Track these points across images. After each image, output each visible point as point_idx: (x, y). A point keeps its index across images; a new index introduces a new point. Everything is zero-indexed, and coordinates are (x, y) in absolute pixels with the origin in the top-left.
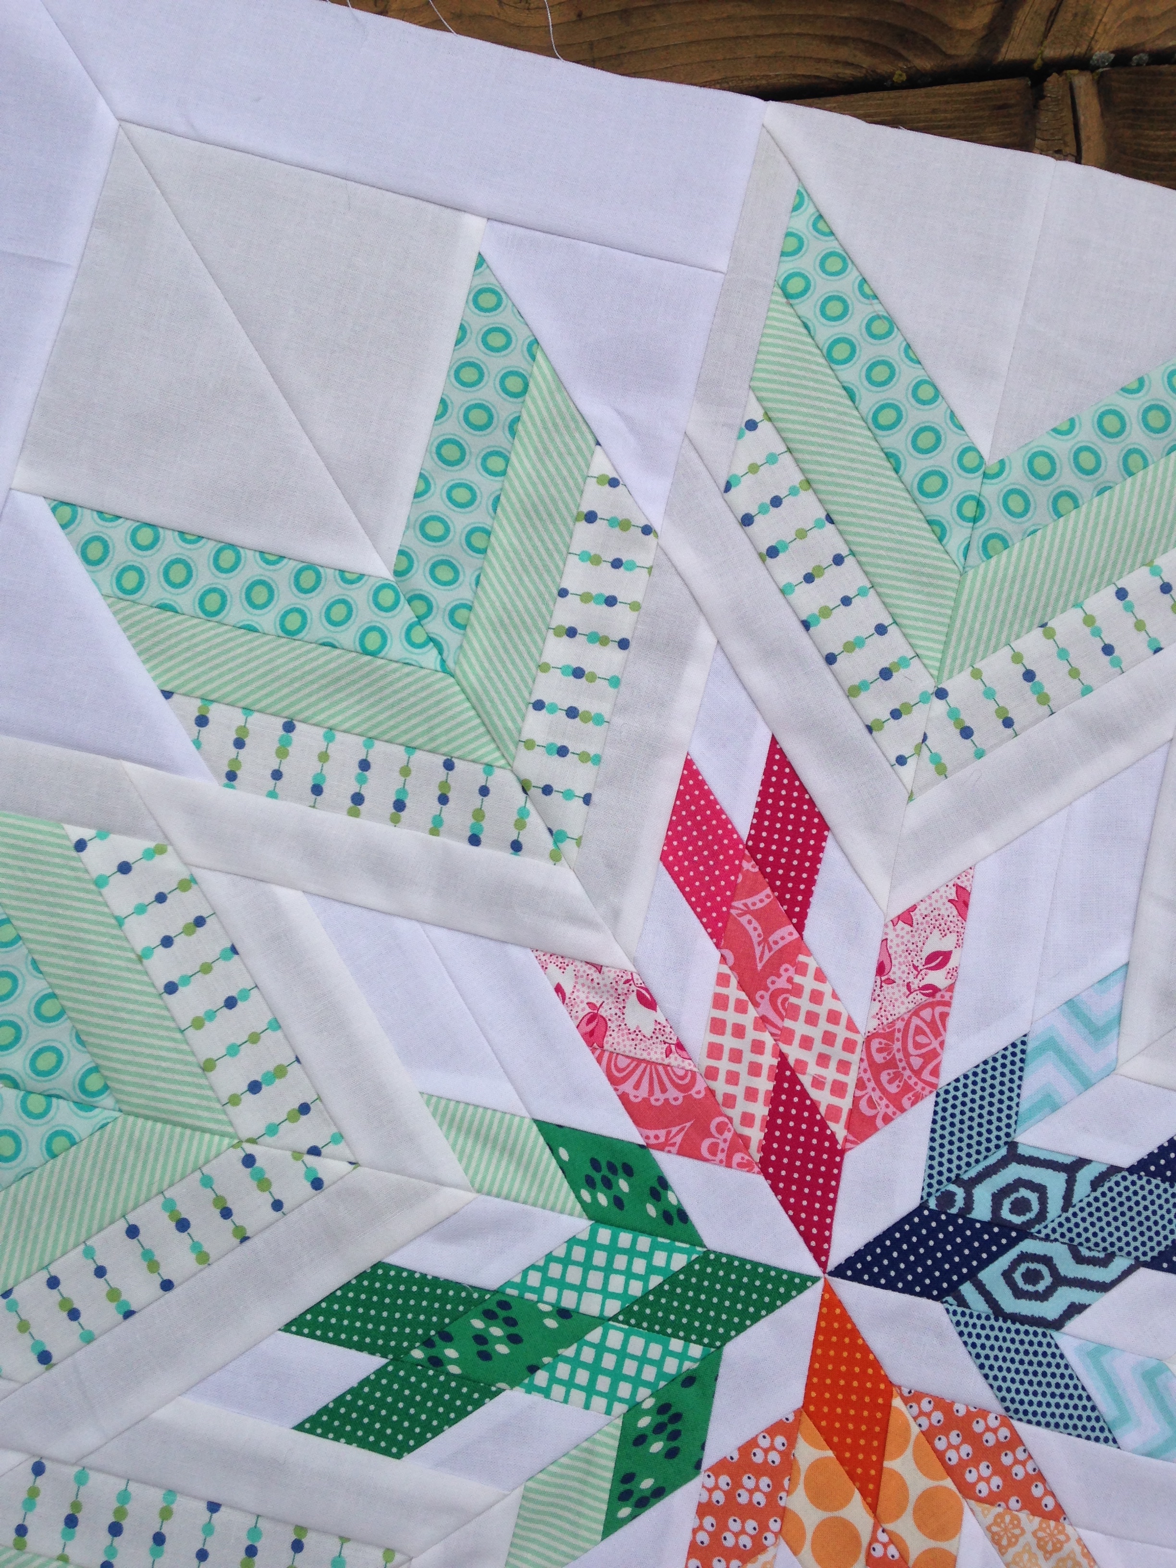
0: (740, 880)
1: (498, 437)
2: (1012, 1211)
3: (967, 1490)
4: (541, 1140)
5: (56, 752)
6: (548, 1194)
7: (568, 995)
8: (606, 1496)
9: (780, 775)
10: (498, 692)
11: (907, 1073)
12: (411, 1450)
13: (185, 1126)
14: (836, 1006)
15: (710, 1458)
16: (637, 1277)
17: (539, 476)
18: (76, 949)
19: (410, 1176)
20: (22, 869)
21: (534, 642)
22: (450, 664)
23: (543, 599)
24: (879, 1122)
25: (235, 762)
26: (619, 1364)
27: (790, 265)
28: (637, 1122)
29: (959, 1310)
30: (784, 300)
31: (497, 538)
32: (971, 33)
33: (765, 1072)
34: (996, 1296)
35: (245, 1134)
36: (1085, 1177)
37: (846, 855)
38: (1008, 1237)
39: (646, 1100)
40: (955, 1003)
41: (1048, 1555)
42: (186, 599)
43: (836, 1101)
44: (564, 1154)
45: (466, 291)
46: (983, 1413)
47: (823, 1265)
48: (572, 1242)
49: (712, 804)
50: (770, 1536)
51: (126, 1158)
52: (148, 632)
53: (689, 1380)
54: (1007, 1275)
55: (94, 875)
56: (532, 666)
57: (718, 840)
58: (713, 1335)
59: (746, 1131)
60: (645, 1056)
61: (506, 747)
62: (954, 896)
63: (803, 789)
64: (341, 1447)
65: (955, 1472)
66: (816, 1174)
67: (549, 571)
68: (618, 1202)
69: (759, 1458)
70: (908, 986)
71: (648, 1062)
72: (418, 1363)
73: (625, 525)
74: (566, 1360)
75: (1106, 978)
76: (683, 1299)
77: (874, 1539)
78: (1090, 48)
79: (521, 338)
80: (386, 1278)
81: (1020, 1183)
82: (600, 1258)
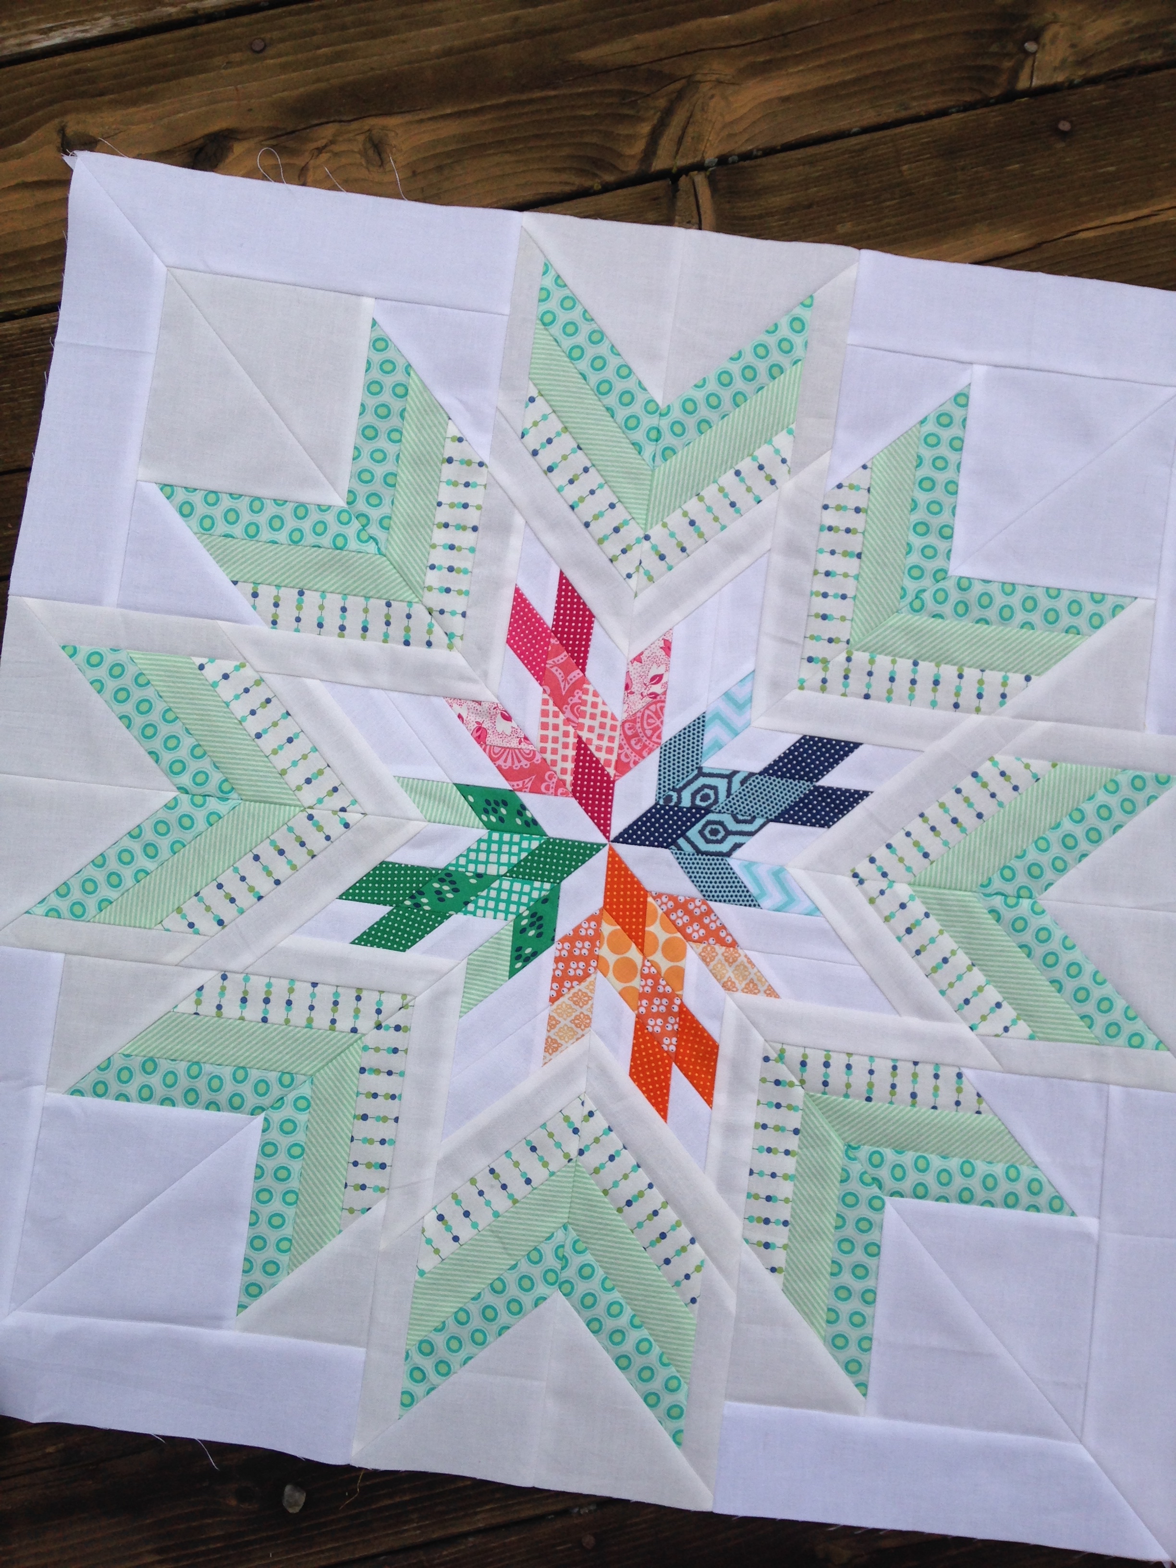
0: (550, 648)
1: (395, 421)
2: (701, 800)
3: (688, 938)
4: (459, 793)
5: (183, 619)
6: (465, 819)
7: (465, 718)
8: (509, 959)
9: (566, 591)
10: (410, 562)
11: (645, 738)
12: (410, 947)
13: (276, 803)
14: (604, 708)
15: (559, 935)
16: (515, 854)
17: (420, 441)
18: (207, 720)
19: (394, 817)
20: (173, 682)
21: (427, 533)
22: (383, 550)
23: (429, 509)
24: (631, 765)
25: (275, 615)
26: (509, 896)
27: (544, 307)
28: (507, 779)
29: (678, 852)
30: (543, 327)
31: (401, 477)
32: (633, 157)
33: (571, 746)
34: (697, 843)
35: (306, 805)
36: (737, 780)
37: (604, 629)
38: (700, 814)
39: (511, 768)
40: (668, 700)
41: (730, 964)
42: (237, 530)
43: (609, 757)
44: (471, 799)
45: (368, 340)
46: (693, 900)
47: (608, 838)
48: (480, 841)
49: (532, 610)
50: (592, 970)
51: (248, 822)
52: (220, 551)
53: (545, 900)
54: (701, 832)
55: (211, 682)
56: (427, 547)
57: (536, 629)
58: (555, 878)
59: (564, 777)
60: (508, 745)
61: (418, 591)
62: (662, 645)
63: (579, 597)
64: (375, 949)
65: (681, 930)
66: (601, 794)
67: (431, 494)
68: (501, 819)
69: (583, 933)
70: (642, 694)
71: (510, 748)
72: (408, 907)
73: (469, 463)
74: (482, 897)
75: (744, 679)
76: (539, 862)
77: (644, 965)
78: (703, 157)
79: (401, 364)
80: (387, 868)
81: (705, 786)
82: (495, 847)
